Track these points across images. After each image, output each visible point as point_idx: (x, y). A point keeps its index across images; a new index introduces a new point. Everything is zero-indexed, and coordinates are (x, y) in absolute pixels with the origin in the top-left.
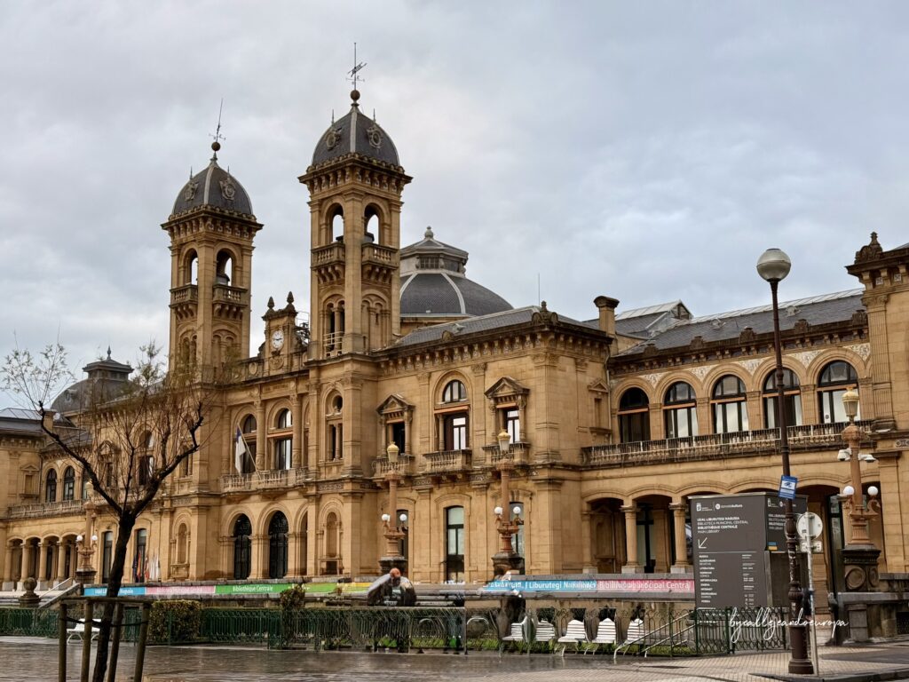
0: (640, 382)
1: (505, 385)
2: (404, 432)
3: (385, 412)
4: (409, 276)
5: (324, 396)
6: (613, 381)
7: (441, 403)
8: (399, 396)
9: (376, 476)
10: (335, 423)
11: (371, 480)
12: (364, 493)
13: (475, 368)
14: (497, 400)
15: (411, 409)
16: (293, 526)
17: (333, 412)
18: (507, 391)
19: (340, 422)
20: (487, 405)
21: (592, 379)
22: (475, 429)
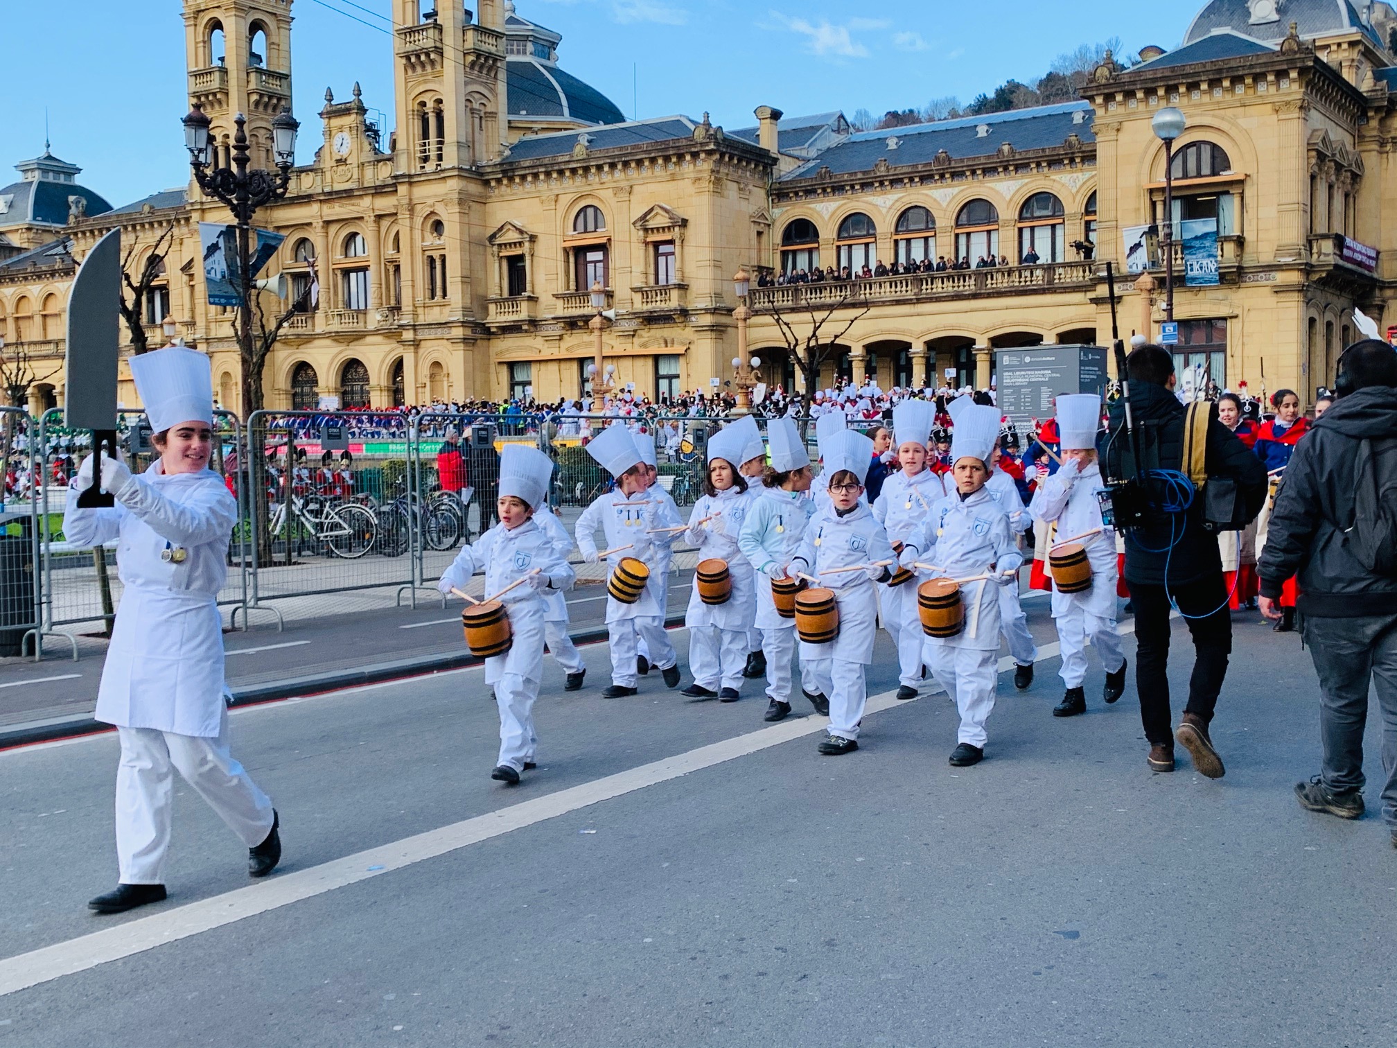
0: (810, 212)
1: (657, 214)
2: (524, 267)
3: (498, 241)
5: (419, 221)
6: (776, 210)
7: (571, 232)
8: (518, 222)
9: (489, 319)
10: (436, 255)
11: (484, 324)
12: (476, 340)
13: (617, 191)
14: (646, 230)
15: (533, 239)
16: (376, 376)
17: (431, 239)
18: (660, 220)
19: (442, 252)
20: (634, 239)
21: (756, 208)
22: (617, 266)
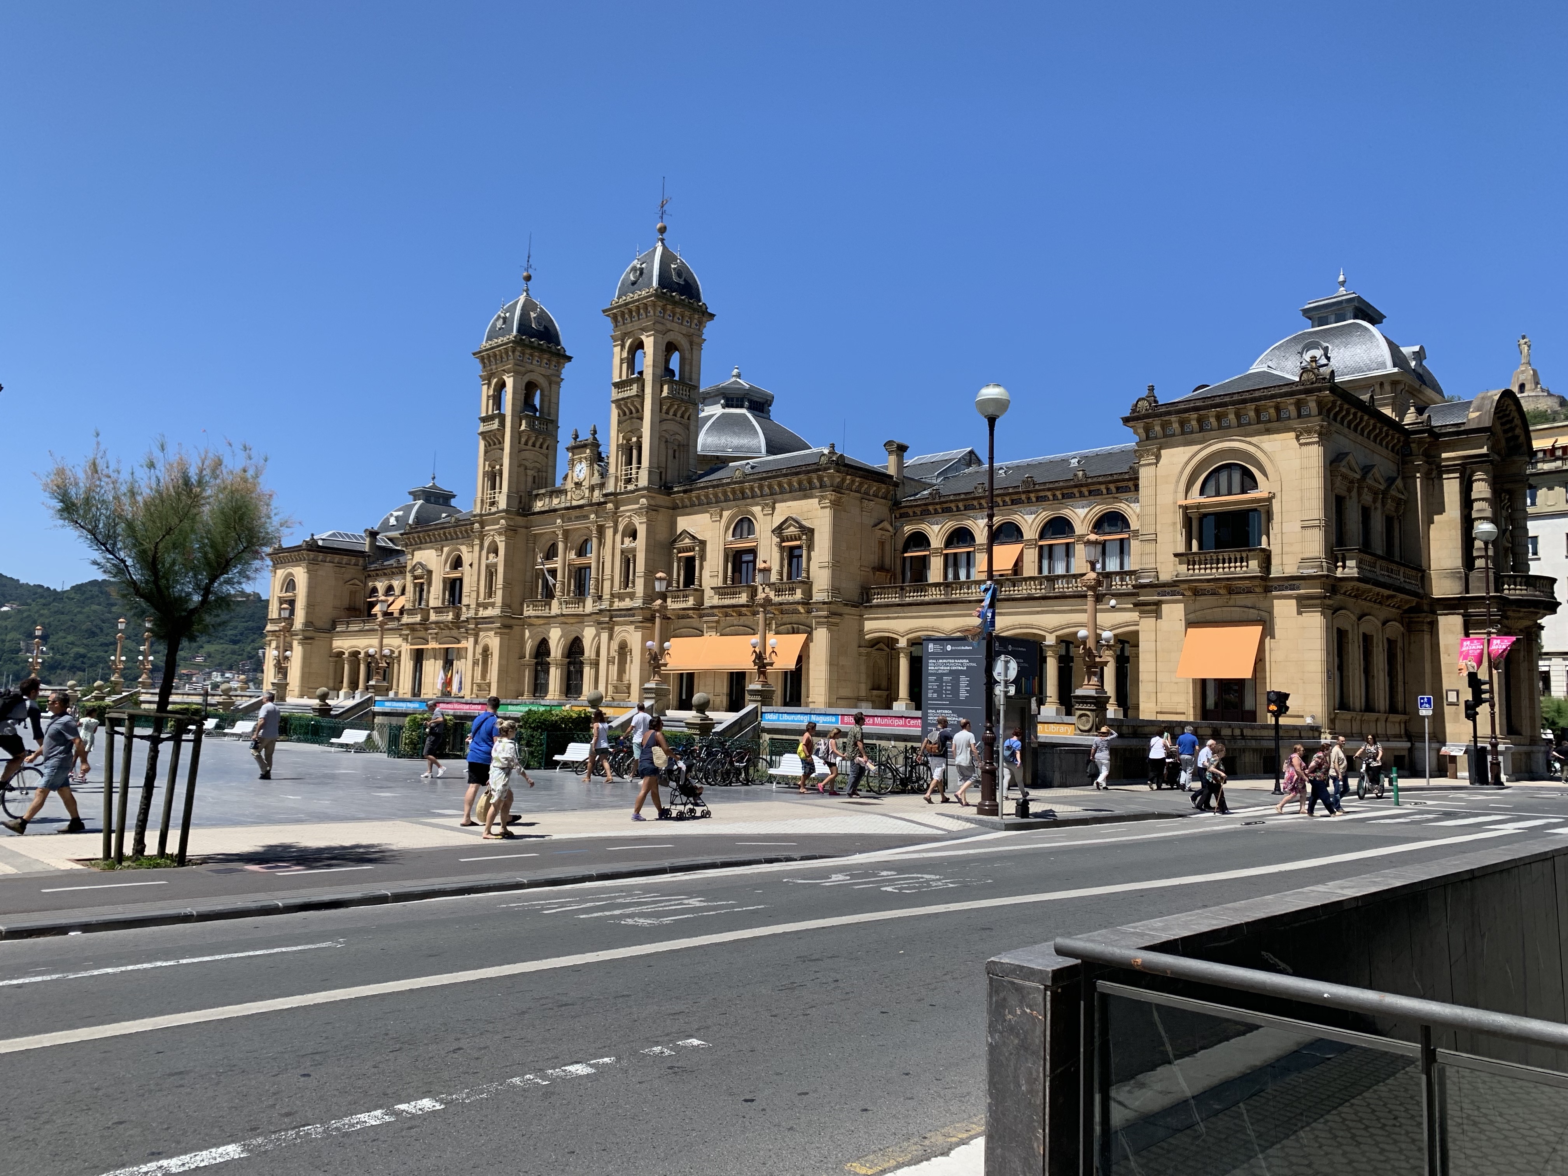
0: (924, 527)
1: (790, 524)
2: (695, 566)
3: (677, 545)
4: (712, 416)
5: (621, 527)
7: (731, 539)
8: (691, 530)
9: (666, 607)
10: (629, 554)
13: (764, 506)
14: (782, 538)
16: (589, 652)
17: (628, 544)
18: (792, 530)
19: (634, 552)
20: (774, 544)
21: (877, 521)
